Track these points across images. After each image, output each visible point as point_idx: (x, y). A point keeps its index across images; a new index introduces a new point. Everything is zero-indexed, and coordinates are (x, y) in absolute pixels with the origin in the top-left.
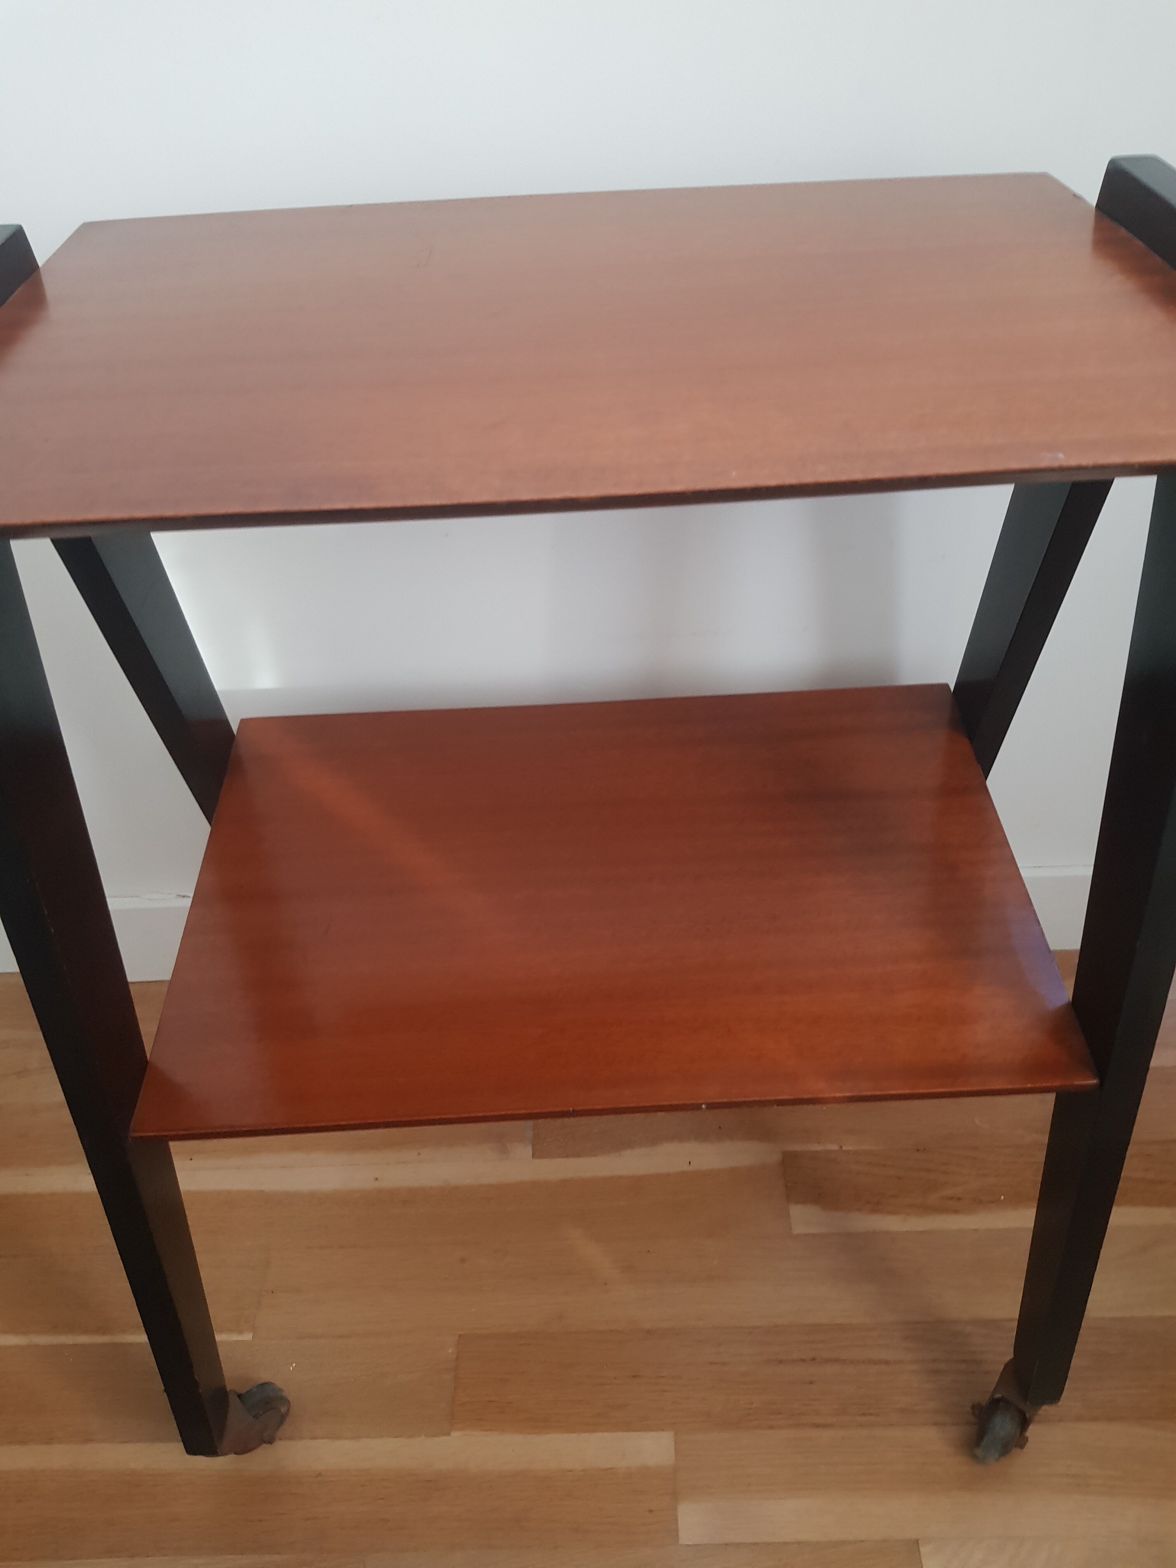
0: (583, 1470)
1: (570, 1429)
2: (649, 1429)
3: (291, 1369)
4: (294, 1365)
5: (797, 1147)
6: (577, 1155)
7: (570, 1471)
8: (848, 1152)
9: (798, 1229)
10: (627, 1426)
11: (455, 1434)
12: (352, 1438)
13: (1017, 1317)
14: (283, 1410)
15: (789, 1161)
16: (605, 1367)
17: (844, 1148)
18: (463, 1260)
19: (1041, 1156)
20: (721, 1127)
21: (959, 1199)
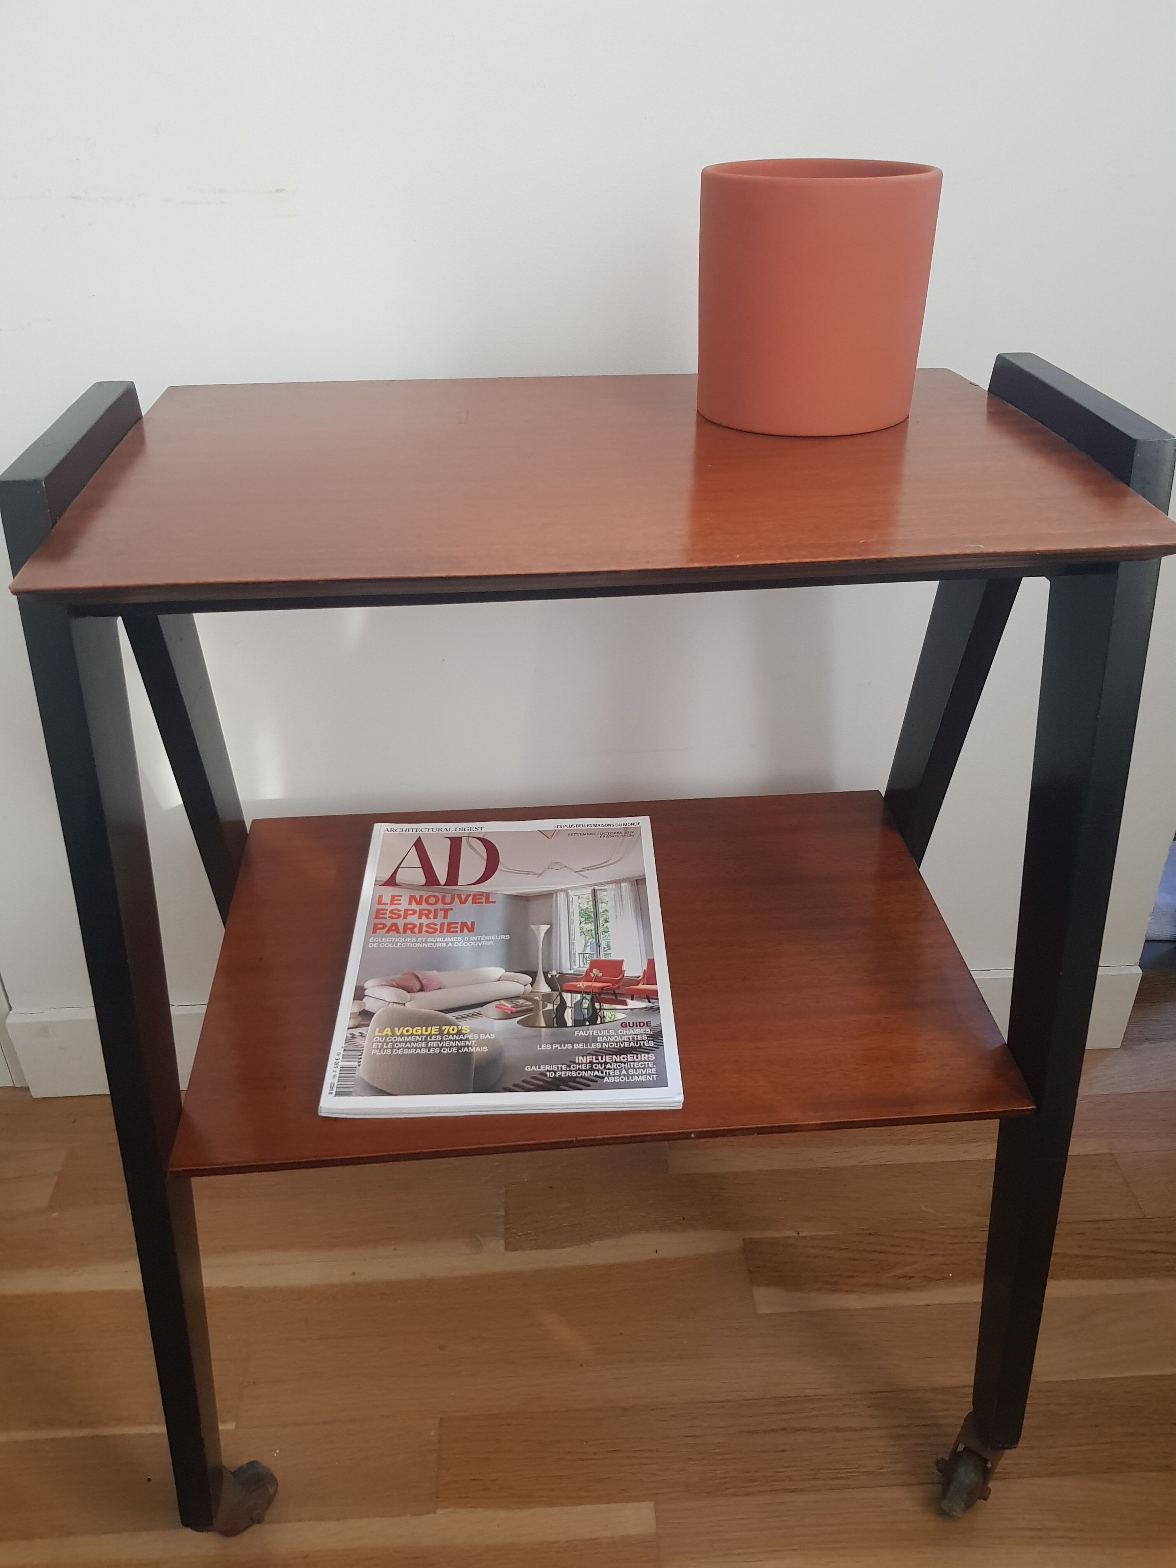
0: (567, 1542)
1: (551, 1502)
2: (629, 1500)
3: (275, 1455)
4: (278, 1451)
5: (757, 1235)
6: (549, 1247)
7: (555, 1542)
8: (805, 1237)
9: (763, 1309)
10: (609, 1499)
11: (440, 1512)
12: (338, 1520)
13: (971, 1382)
14: (271, 1490)
15: (750, 1247)
16: (584, 1443)
17: (801, 1234)
18: (441, 1348)
19: (984, 1237)
20: (685, 1217)
21: (911, 1277)
